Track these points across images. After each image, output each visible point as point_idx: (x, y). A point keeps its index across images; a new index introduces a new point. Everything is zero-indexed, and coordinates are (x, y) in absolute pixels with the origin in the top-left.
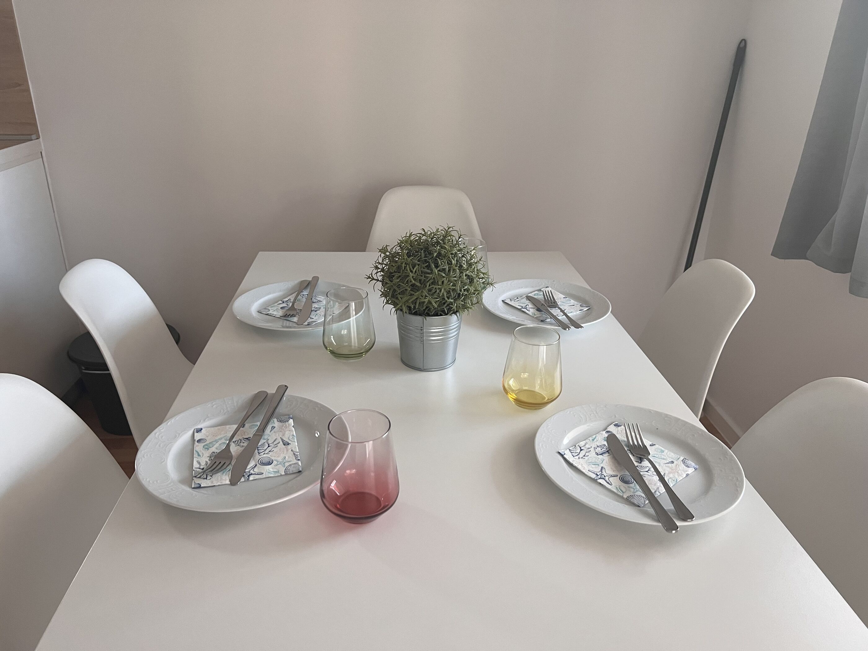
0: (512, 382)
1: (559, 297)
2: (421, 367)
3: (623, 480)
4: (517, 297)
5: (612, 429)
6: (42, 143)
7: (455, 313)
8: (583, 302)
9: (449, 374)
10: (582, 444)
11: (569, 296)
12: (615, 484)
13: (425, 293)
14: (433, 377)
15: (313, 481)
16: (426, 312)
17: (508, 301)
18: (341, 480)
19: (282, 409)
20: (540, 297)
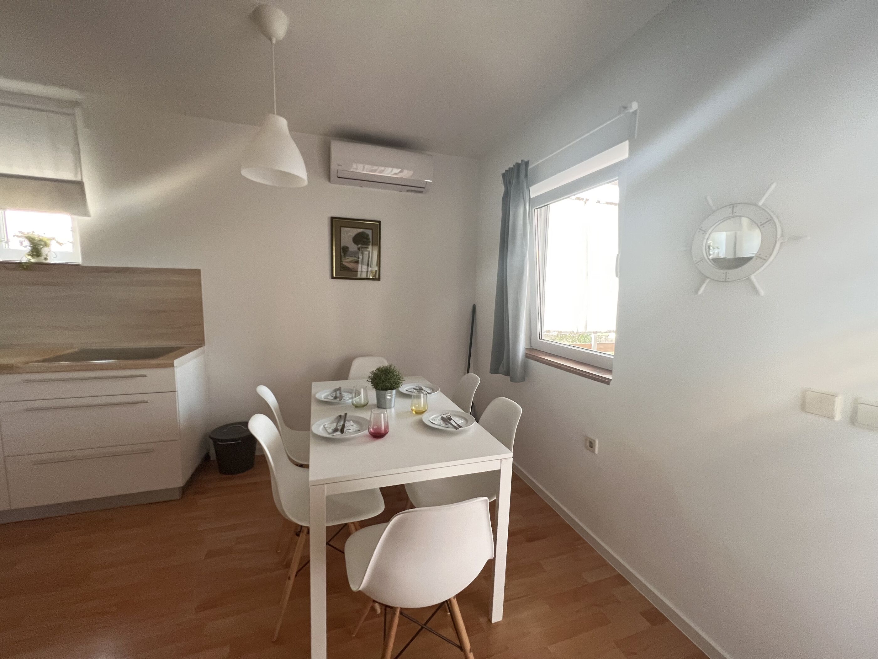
0: (413, 408)
1: (423, 388)
2: (385, 408)
3: (446, 424)
4: (411, 389)
5: (443, 416)
6: (205, 348)
7: (395, 389)
8: (431, 388)
9: (393, 410)
10: (435, 419)
11: (426, 387)
12: (444, 425)
13: (387, 383)
14: (388, 410)
15: (366, 429)
16: (387, 389)
17: (407, 390)
18: (373, 429)
19: (347, 418)
20: (418, 388)
